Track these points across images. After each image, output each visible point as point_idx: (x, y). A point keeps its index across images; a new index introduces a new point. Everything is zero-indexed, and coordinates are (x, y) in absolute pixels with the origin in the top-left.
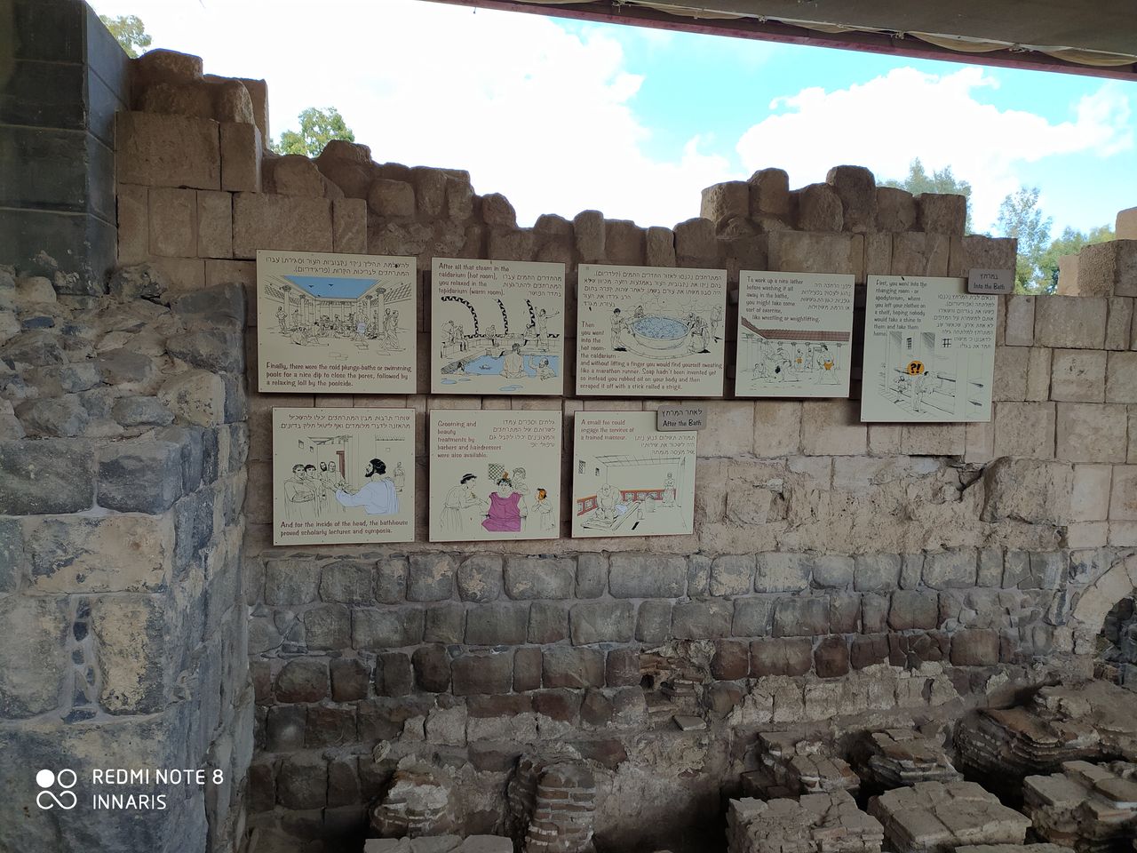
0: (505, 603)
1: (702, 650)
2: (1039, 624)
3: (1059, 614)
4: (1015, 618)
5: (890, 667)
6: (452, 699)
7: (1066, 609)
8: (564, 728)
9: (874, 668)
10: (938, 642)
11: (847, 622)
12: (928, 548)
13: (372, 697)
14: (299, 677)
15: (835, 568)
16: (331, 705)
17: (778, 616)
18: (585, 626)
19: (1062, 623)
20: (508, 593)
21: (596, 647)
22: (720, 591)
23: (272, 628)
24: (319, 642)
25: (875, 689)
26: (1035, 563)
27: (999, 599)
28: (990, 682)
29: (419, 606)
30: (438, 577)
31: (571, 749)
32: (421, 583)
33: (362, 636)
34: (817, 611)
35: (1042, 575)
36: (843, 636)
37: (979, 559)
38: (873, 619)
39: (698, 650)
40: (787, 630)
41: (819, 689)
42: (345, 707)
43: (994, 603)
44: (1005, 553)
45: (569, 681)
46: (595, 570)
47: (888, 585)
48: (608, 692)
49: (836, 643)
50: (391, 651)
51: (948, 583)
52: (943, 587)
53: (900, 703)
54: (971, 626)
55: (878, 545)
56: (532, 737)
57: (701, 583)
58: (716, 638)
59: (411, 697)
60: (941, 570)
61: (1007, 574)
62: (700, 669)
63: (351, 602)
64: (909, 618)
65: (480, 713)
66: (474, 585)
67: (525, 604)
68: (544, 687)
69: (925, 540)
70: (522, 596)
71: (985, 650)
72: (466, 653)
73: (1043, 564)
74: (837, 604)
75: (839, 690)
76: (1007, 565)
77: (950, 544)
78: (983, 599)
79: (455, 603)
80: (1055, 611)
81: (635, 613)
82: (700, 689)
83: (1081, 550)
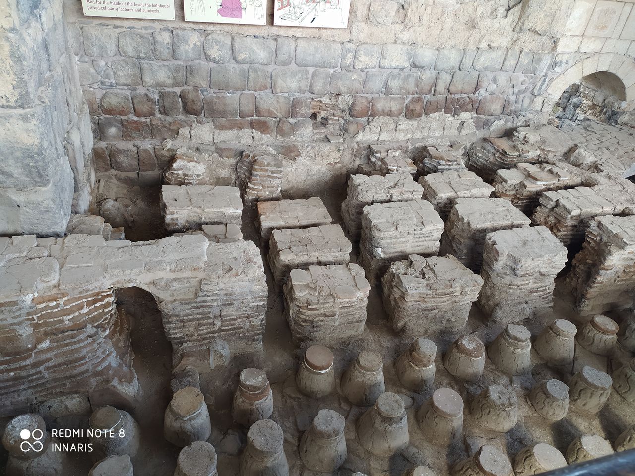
0: (233, 65)
1: (345, 100)
2: (528, 94)
3: (540, 89)
4: (516, 90)
5: (444, 114)
6: (205, 119)
7: (544, 86)
8: (267, 138)
9: (436, 114)
10: (472, 102)
11: (427, 88)
12: (481, 46)
13: (158, 115)
14: (113, 101)
15: (426, 55)
16: (135, 118)
17: (389, 83)
18: (280, 83)
19: (540, 94)
20: (235, 59)
21: (286, 95)
22: (359, 66)
23: (92, 70)
24: (122, 80)
25: (434, 125)
26: (536, 59)
27: (511, 79)
28: (494, 124)
29: (181, 63)
30: (192, 46)
31: (271, 149)
32: (182, 48)
33: (148, 79)
34: (412, 81)
35: (537, 67)
36: (423, 96)
37: (506, 55)
38: (441, 88)
39: (344, 100)
40: (394, 91)
41: (406, 124)
42: (143, 119)
43: (507, 81)
44: (521, 52)
45: (270, 113)
46: (288, 47)
47: (453, 68)
48: (292, 121)
49: (419, 100)
50: (167, 89)
51: (486, 68)
52: (483, 70)
53: (445, 133)
54: (492, 94)
55: (452, 43)
56: (250, 142)
57: (349, 60)
58: (354, 94)
59: (181, 117)
60: (484, 60)
61: (519, 65)
62: (343, 111)
63: (139, 58)
64: (460, 87)
65: (222, 128)
66: (214, 52)
67: (246, 67)
68: (257, 116)
69: (480, 41)
70: (243, 62)
71: (495, 106)
72: (211, 94)
73: (540, 60)
74: (423, 78)
75: (415, 125)
76: (521, 59)
77: (493, 45)
78: (502, 79)
79: (203, 62)
80: (538, 87)
81: (309, 76)
82: (342, 122)
83: (563, 53)
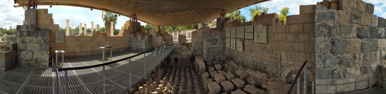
4: (275, 71)
5: (260, 72)
9: (258, 72)
10: (265, 71)
11: (256, 66)
12: (264, 59)
15: (255, 59)
16: (229, 59)
17: (250, 63)
18: (238, 58)
19: (281, 73)
20: (235, 54)
22: (246, 58)
25: (258, 74)
27: (272, 68)
28: (271, 78)
34: (253, 63)
37: (269, 62)
38: (258, 66)
41: (253, 72)
44: (272, 62)
47: (260, 63)
49: (255, 68)
51: (266, 64)
53: (261, 76)
54: (269, 71)
55: (259, 58)
60: (265, 62)
64: (262, 67)
65: (233, 62)
71: (271, 74)
72: (233, 58)
73: (277, 65)
74: (255, 63)
75: (255, 73)
76: (273, 64)
77: (266, 59)
78: (270, 68)
80: (280, 71)
81: (241, 58)
83: (283, 64)
